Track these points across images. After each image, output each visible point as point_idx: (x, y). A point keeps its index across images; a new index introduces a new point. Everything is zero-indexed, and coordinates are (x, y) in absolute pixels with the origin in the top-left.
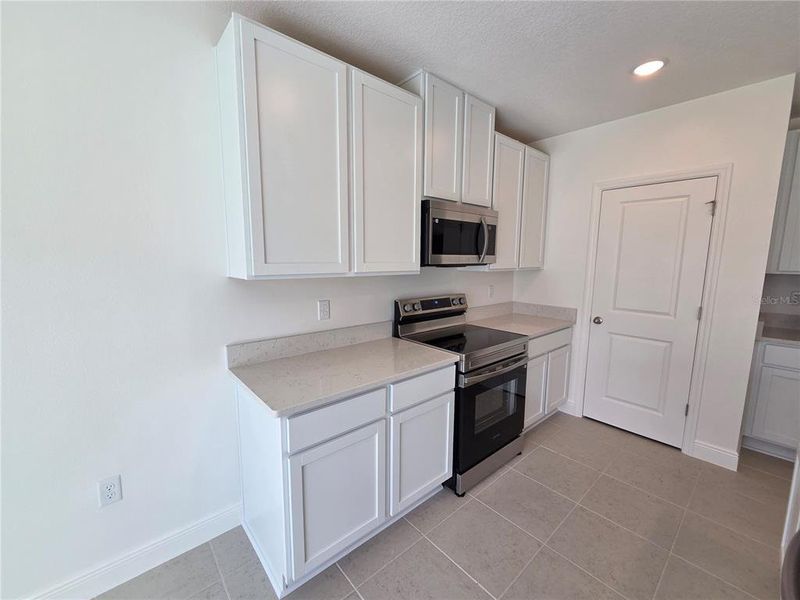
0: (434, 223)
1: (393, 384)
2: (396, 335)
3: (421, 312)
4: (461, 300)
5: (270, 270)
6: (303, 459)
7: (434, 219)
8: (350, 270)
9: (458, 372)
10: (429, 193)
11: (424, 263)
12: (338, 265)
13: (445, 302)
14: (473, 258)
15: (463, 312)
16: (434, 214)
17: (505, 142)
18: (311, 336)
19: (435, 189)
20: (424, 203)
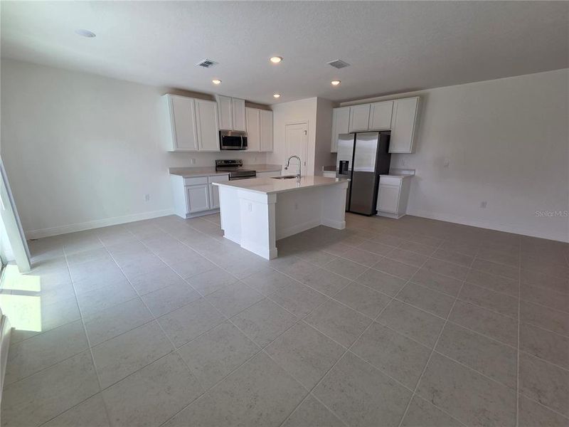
1: (209, 176)
2: (216, 170)
3: (224, 164)
4: (240, 161)
5: (179, 149)
6: (189, 188)
8: (198, 150)
9: (229, 177)
10: (221, 128)
11: (221, 149)
12: (195, 148)
13: (234, 161)
14: (238, 148)
15: (241, 165)
16: (223, 135)
17: (250, 110)
18: (190, 168)
19: (223, 128)
20: (220, 132)
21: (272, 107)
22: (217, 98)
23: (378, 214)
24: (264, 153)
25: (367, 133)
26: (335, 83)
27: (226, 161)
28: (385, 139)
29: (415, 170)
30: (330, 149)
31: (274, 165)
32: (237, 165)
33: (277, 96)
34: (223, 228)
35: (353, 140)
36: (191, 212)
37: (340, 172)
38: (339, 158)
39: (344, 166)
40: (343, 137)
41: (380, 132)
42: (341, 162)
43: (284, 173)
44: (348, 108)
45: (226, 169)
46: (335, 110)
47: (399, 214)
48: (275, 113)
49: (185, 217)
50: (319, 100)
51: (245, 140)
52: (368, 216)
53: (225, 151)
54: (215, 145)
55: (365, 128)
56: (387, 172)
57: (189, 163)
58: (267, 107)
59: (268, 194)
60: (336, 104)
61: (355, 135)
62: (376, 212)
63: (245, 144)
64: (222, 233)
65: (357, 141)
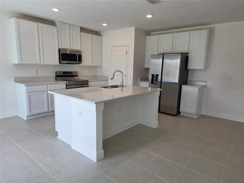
0: (62, 54)
1: (49, 84)
2: (56, 80)
3: (63, 74)
4: (76, 73)
6: (30, 94)
7: (61, 53)
8: (40, 63)
9: (66, 85)
10: (60, 47)
11: (60, 62)
12: (37, 62)
13: (71, 73)
14: (74, 62)
15: (77, 76)
16: (62, 52)
17: (84, 34)
18: (33, 77)
19: (62, 47)
20: (59, 50)
21: (102, 33)
22: (58, 24)
23: (181, 114)
24: (95, 67)
25: (172, 55)
26: (149, 16)
27: (64, 73)
28: (185, 59)
29: (207, 82)
30: (144, 65)
31: (103, 76)
32: (73, 76)
33: (105, 25)
34: (57, 130)
35: (162, 60)
36: (31, 114)
37: (152, 83)
38: (151, 72)
39: (154, 78)
40: (154, 56)
41: (182, 54)
42: (153, 75)
43: (111, 83)
44: (157, 36)
45: (64, 78)
46: (148, 37)
47: (197, 115)
48: (104, 38)
49: (25, 118)
50: (136, 29)
51: (80, 56)
52: (174, 115)
53: (63, 64)
54: (55, 59)
55: (169, 51)
56: (186, 83)
57: (32, 73)
58: (97, 33)
59: (96, 103)
60: (148, 33)
61: (163, 56)
62: (179, 113)
63: (80, 60)
64: (56, 134)
65: (165, 60)
